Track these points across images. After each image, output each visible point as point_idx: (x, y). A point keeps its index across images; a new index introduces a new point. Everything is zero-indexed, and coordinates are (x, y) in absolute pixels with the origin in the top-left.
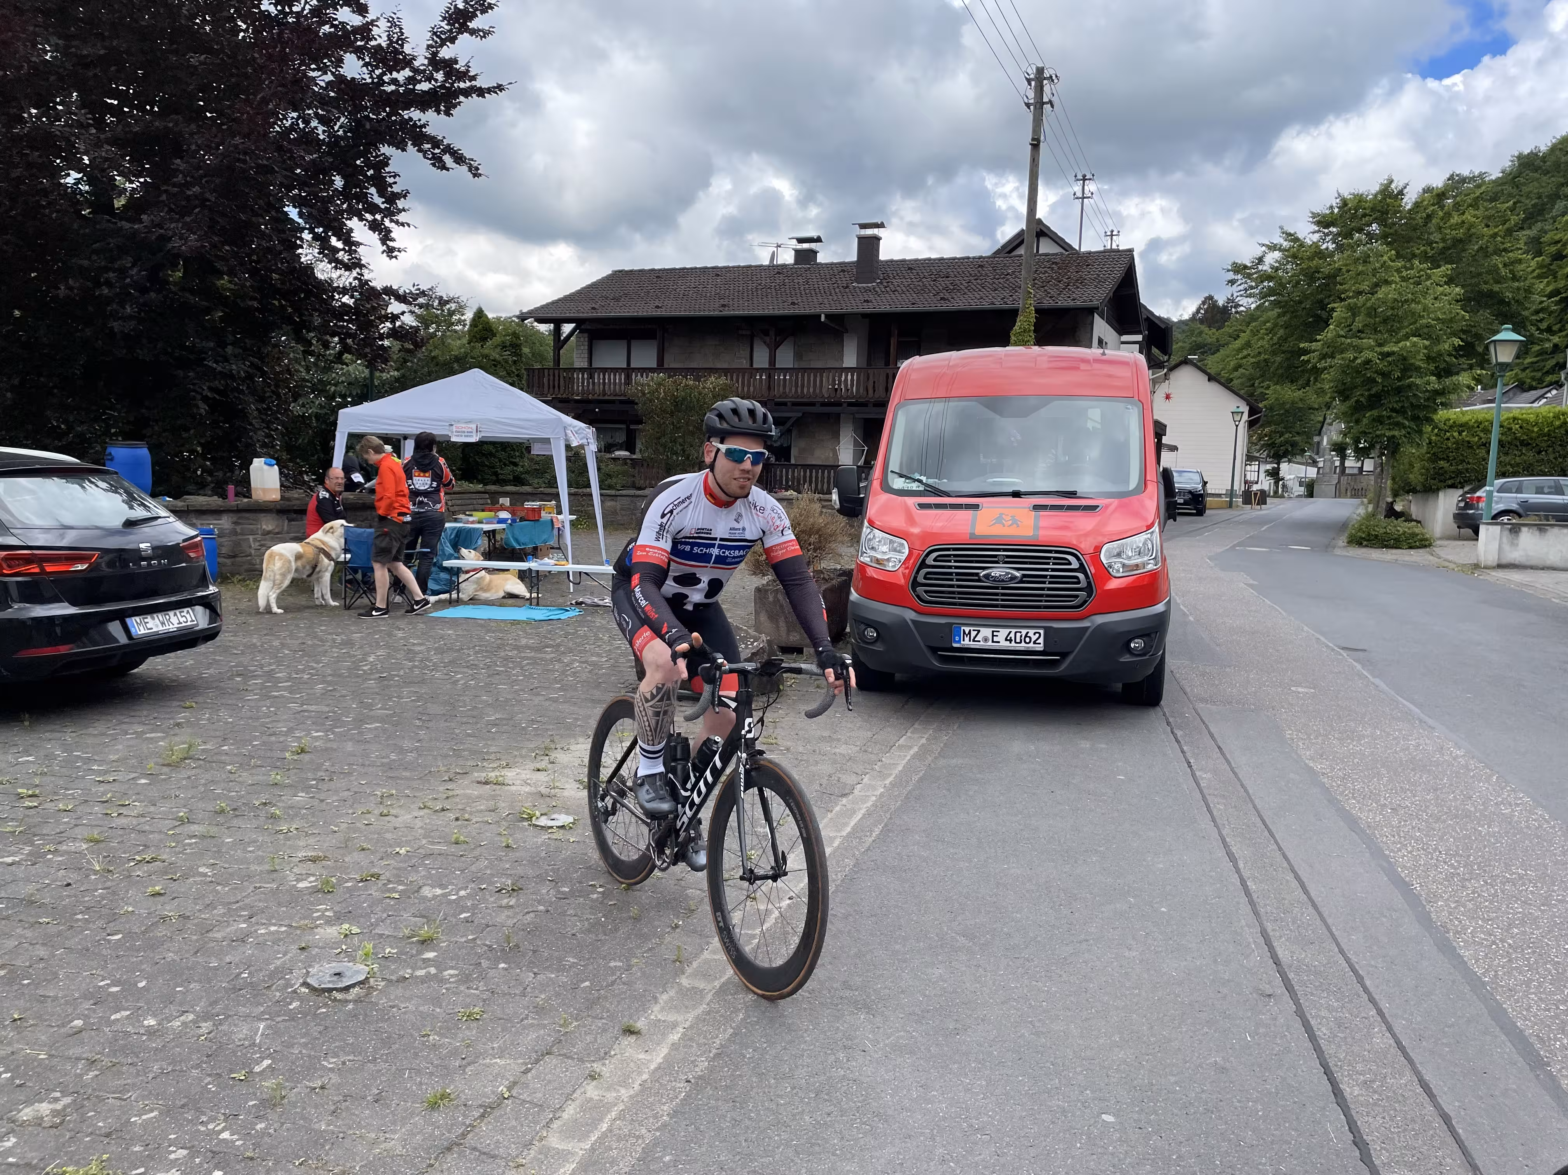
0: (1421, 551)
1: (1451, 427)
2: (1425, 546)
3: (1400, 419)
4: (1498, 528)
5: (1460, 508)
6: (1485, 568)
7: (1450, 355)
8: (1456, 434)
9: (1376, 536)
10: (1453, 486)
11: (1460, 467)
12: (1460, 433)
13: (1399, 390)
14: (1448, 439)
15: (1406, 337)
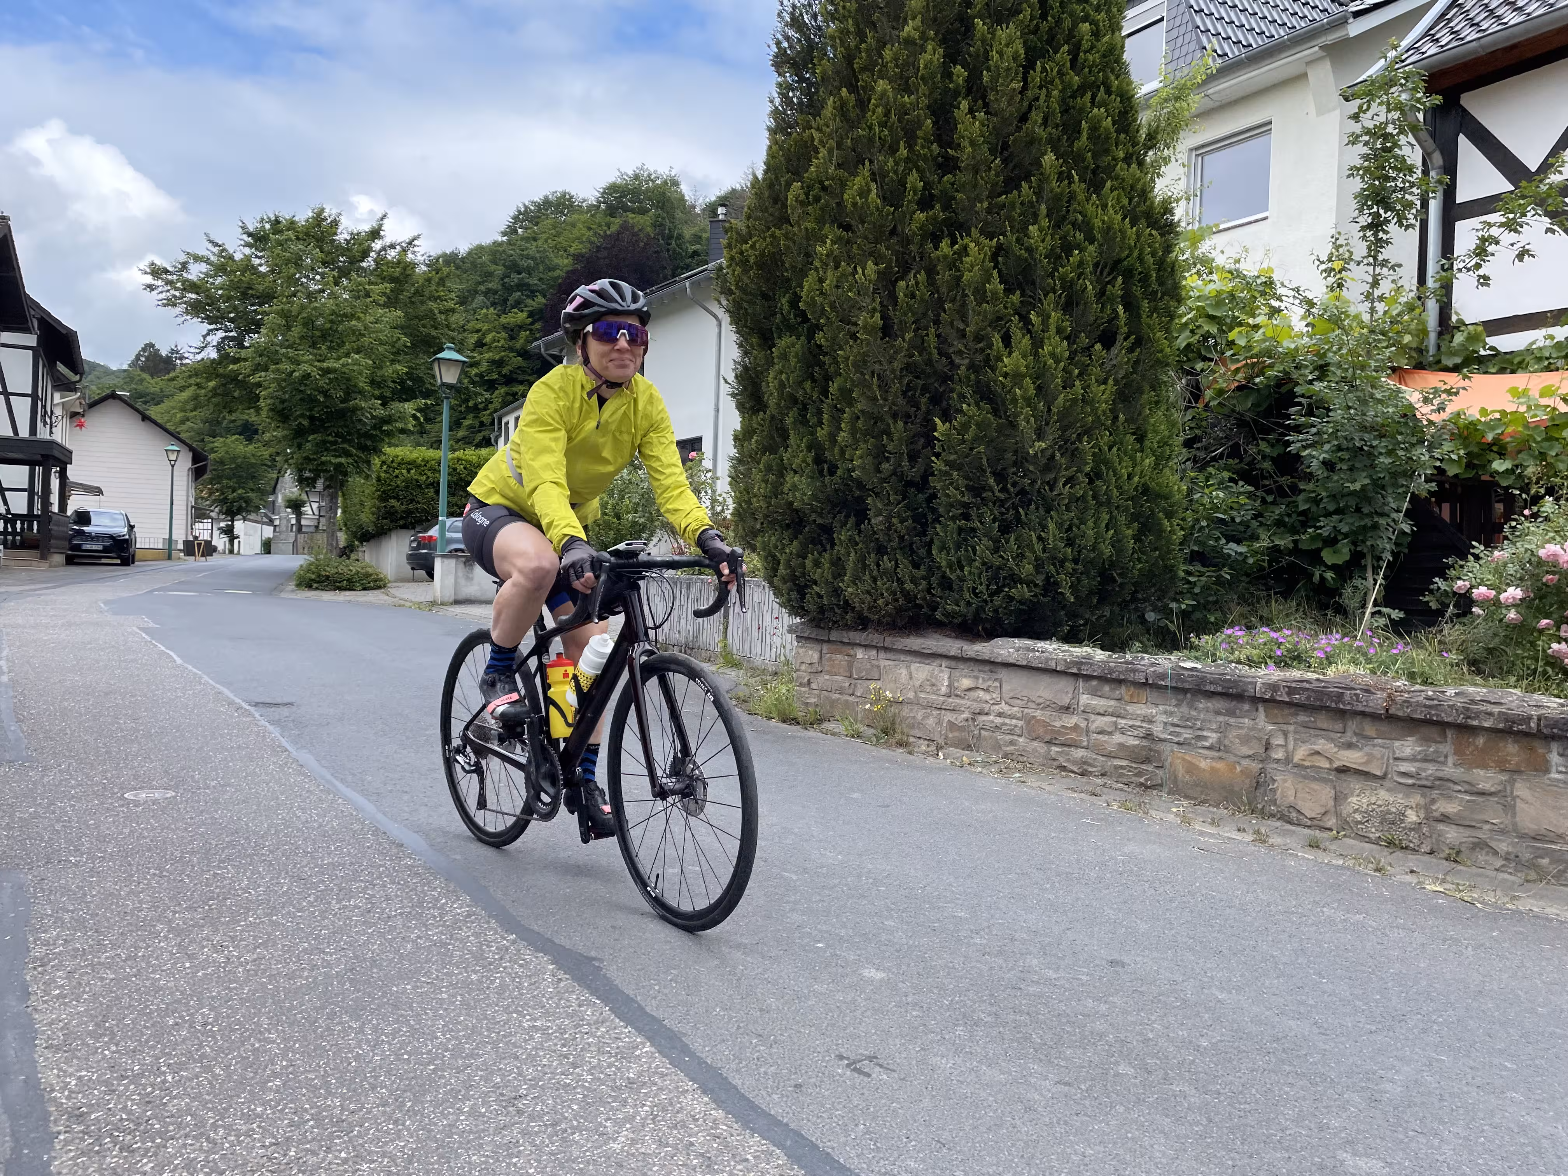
0: (376, 592)
1: (399, 464)
2: (379, 588)
3: (345, 446)
4: (452, 562)
5: (413, 549)
6: (442, 604)
7: (394, 382)
8: (404, 471)
9: (327, 577)
10: (405, 527)
11: (410, 507)
12: (409, 471)
13: (342, 414)
14: (397, 477)
15: (347, 355)
